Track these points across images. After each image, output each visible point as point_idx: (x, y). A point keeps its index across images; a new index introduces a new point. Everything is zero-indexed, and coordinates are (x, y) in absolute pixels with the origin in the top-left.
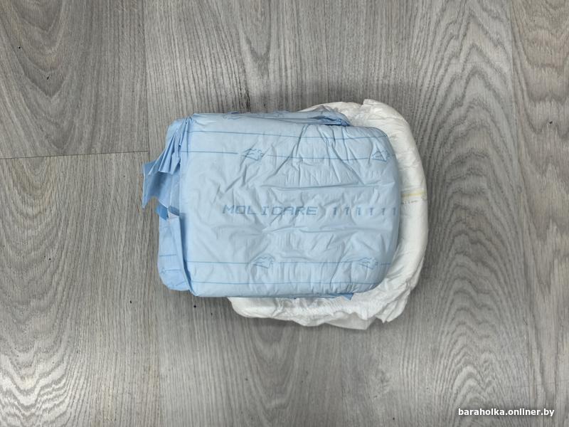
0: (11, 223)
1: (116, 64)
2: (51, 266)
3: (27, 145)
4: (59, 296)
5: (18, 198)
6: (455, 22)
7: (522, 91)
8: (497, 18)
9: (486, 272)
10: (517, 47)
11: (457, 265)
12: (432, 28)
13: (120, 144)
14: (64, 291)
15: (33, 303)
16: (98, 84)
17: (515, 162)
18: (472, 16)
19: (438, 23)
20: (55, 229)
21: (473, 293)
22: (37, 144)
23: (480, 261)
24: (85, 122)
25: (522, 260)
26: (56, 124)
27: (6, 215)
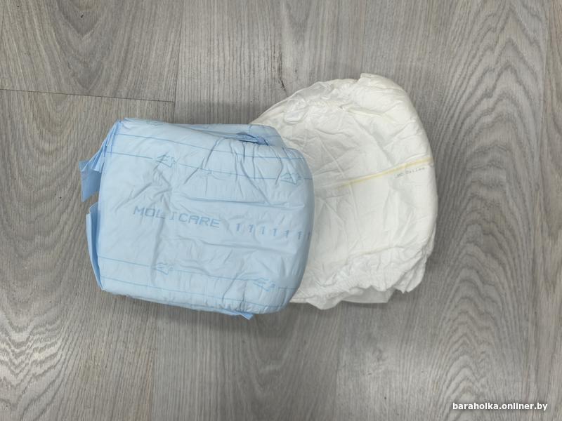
0: (26, 157)
1: (153, 11)
2: (61, 204)
3: (53, 81)
4: (65, 236)
5: (36, 132)
6: (494, 15)
7: (552, 91)
8: (535, 16)
9: (495, 264)
10: (552, 47)
11: (467, 254)
12: (471, 18)
13: (146, 91)
14: (70, 231)
15: (38, 239)
16: (132, 28)
17: (536, 159)
18: (512, 11)
19: (478, 13)
20: (70, 168)
21: (479, 283)
22: (63, 80)
23: (490, 252)
24: (113, 65)
25: (531, 256)
26: (85, 62)
27: (21, 147)
